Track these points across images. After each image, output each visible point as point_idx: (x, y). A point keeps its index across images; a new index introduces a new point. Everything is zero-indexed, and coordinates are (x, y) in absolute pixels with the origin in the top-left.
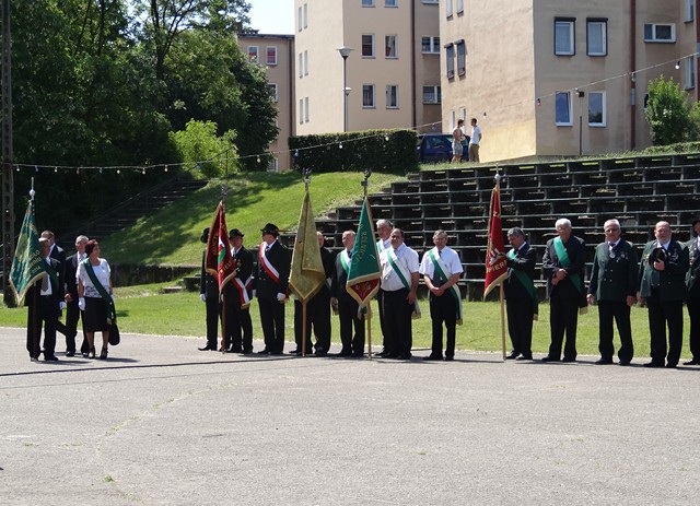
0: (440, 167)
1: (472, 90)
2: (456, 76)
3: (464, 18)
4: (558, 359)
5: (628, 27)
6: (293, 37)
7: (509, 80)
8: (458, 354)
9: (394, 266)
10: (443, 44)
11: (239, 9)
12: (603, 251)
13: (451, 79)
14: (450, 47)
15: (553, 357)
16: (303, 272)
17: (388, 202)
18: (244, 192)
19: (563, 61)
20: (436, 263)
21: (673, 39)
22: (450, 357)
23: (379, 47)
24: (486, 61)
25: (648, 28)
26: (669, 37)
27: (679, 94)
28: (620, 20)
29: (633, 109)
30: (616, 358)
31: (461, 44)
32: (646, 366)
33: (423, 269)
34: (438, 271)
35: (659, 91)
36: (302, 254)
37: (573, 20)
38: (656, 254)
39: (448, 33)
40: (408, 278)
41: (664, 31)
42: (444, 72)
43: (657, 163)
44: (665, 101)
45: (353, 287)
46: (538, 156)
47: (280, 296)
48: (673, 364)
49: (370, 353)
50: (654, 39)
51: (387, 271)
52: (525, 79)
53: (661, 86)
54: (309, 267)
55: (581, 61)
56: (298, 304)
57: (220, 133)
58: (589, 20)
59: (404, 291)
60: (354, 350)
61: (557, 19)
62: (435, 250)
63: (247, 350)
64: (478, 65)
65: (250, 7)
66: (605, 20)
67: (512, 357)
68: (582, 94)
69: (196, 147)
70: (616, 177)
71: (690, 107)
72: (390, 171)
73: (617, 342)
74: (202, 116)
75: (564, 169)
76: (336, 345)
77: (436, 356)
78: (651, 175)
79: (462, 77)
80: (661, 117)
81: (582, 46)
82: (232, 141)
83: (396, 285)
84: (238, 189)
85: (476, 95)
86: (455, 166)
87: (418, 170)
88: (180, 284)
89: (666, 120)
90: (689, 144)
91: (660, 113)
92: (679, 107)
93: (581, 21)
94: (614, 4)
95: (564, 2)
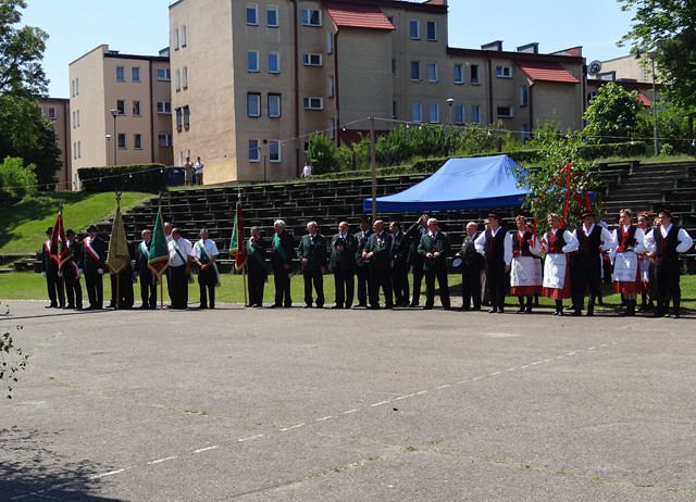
0: (180, 189)
1: (194, 138)
2: (183, 129)
3: (188, 91)
4: (281, 306)
5: (294, 99)
6: (68, 101)
7: (219, 132)
8: (217, 304)
9: (177, 251)
10: (174, 107)
11: (41, 83)
12: (307, 240)
13: (180, 131)
14: (178, 110)
15: (278, 305)
16: (117, 256)
17: (150, 211)
18: (49, 205)
19: (253, 121)
20: (202, 249)
21: (322, 107)
22: (212, 307)
23: (128, 108)
24: (203, 120)
25: (306, 100)
26: (319, 106)
27: (327, 142)
28: (289, 94)
29: (298, 151)
30: (314, 305)
31: (186, 108)
32: (333, 308)
33: (193, 253)
34: (203, 254)
35: (315, 140)
36: (115, 244)
37: (259, 94)
38: (339, 241)
39: (177, 101)
40: (186, 258)
41: (316, 103)
42: (175, 126)
43: (320, 186)
44: (320, 147)
45: (152, 264)
46: (239, 182)
47: (100, 271)
48: (348, 307)
49: (162, 306)
50: (310, 107)
51: (172, 254)
52: (229, 131)
53: (316, 137)
54: (119, 253)
55: (264, 121)
56: (113, 277)
57: (25, 166)
58: (269, 94)
59: (183, 267)
60: (150, 304)
61: (249, 93)
62: (201, 241)
63: (79, 307)
64: (198, 122)
65: (49, 81)
66: (280, 95)
67: (250, 306)
68: (265, 142)
69: (11, 175)
70: (296, 195)
71: (334, 150)
72: (148, 191)
73: (314, 295)
74: (14, 154)
75: (262, 190)
76: (138, 302)
77: (204, 306)
78: (317, 194)
79: (187, 129)
80: (317, 157)
81: (265, 111)
82: (34, 171)
83: (179, 263)
84: (45, 203)
85: (197, 141)
86: (190, 188)
87: (166, 191)
88: (10, 267)
89: (320, 159)
90: (334, 174)
91: (316, 154)
92: (328, 150)
93: (264, 95)
94: (285, 85)
95: (254, 82)
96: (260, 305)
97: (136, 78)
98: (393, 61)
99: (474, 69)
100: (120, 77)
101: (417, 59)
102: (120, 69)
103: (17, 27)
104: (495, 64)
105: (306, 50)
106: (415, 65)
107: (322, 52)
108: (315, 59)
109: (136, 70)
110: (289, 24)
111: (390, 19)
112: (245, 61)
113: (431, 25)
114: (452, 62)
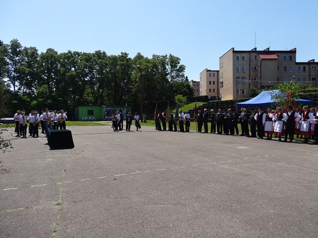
1: (224, 89)
3: (223, 78)
4: (206, 133)
7: (229, 88)
13: (221, 88)
14: (221, 83)
21: (257, 80)
23: (212, 83)
28: (248, 77)
31: (223, 82)
37: (239, 78)
39: (221, 80)
41: (255, 79)
42: (220, 86)
50: (253, 80)
52: (232, 87)
55: (241, 84)
61: (237, 78)
64: (225, 85)
66: (245, 78)
68: (241, 90)
74: (180, 94)
79: (223, 87)
81: (241, 82)
87: (209, 102)
93: (241, 78)
94: (247, 75)
95: (238, 75)
96: (201, 132)
97: (214, 76)
98: (278, 67)
99: (304, 68)
100: (210, 76)
101: (285, 66)
102: (210, 74)
103: (179, 65)
104: (311, 66)
105: (253, 66)
106: (285, 68)
107: (257, 66)
108: (255, 68)
109: (214, 74)
110: (248, 59)
111: (278, 56)
112: (236, 69)
113: (291, 57)
114: (297, 66)
